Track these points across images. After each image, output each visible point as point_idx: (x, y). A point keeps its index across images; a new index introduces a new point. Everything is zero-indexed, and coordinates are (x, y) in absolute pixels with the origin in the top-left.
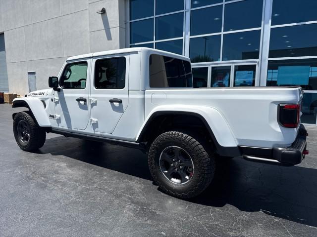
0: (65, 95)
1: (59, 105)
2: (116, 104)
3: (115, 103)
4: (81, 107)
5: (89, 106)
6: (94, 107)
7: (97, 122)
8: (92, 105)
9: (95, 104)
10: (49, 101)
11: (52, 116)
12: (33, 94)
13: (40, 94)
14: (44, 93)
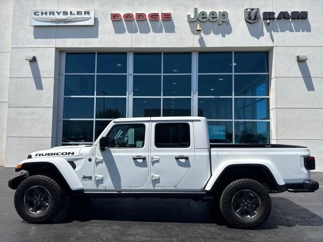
0: (113, 154)
2: (183, 161)
3: (181, 160)
5: (149, 163)
6: (156, 164)
7: (159, 177)
8: (153, 163)
9: (158, 161)
10: (83, 161)
11: (88, 177)
12: (49, 154)
13: (64, 154)
14: (73, 153)
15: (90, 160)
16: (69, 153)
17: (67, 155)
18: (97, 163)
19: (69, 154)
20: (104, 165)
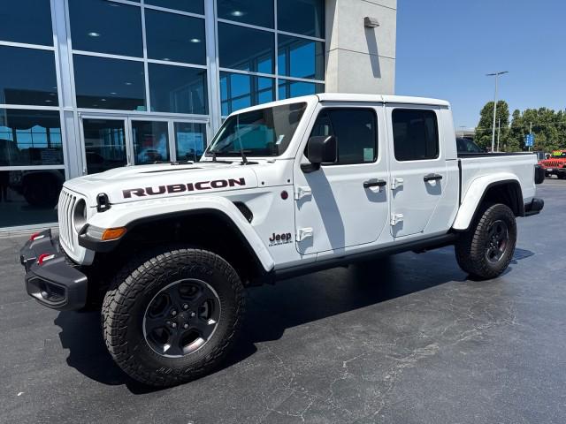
0: (330, 178)
1: (312, 205)
2: (433, 182)
3: (430, 182)
4: (373, 198)
5: (389, 193)
6: (399, 193)
7: (403, 218)
8: (395, 191)
9: (401, 188)
10: (268, 199)
11: (283, 237)
12: (171, 189)
13: (220, 184)
14: (242, 182)
15: (285, 195)
16: (232, 182)
17: (228, 187)
18: (300, 202)
19: (232, 184)
20: (313, 204)
